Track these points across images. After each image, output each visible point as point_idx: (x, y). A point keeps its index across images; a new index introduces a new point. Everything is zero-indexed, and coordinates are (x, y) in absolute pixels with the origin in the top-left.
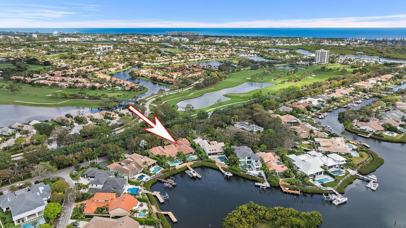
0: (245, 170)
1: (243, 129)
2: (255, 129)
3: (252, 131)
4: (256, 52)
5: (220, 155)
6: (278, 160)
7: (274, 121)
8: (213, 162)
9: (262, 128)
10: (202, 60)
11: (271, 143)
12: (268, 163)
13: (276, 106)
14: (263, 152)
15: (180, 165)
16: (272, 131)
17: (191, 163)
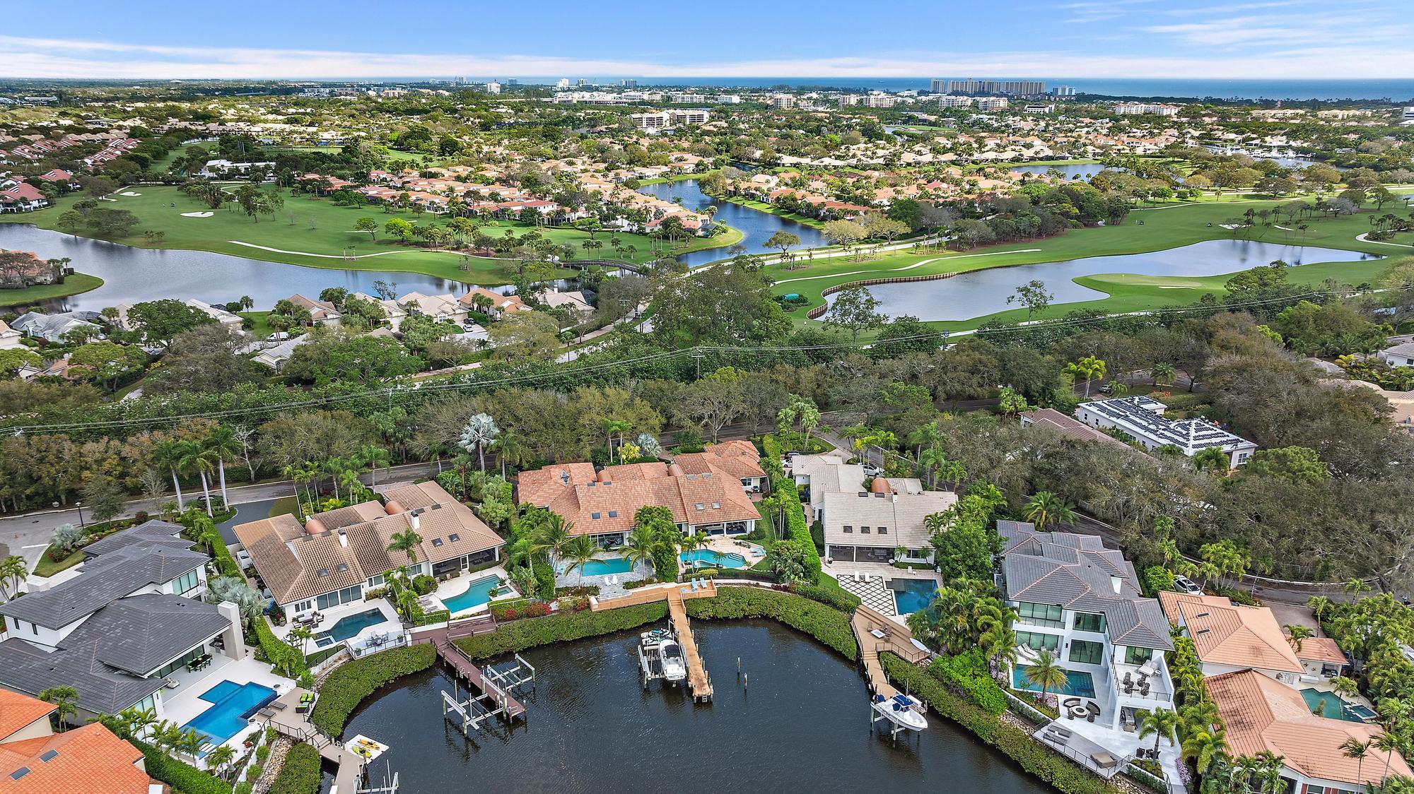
0: (1041, 702)
1: (1117, 433)
2: (1192, 442)
3: (1173, 452)
4: (1292, 143)
5: (904, 566)
6: (1324, 671)
7: (1335, 407)
8: (841, 602)
9: (1247, 444)
10: (1032, 159)
11: (1286, 543)
12: (1234, 685)
13: (1365, 336)
14: (1212, 590)
15: (628, 586)
16: (1306, 464)
17: (703, 589)
